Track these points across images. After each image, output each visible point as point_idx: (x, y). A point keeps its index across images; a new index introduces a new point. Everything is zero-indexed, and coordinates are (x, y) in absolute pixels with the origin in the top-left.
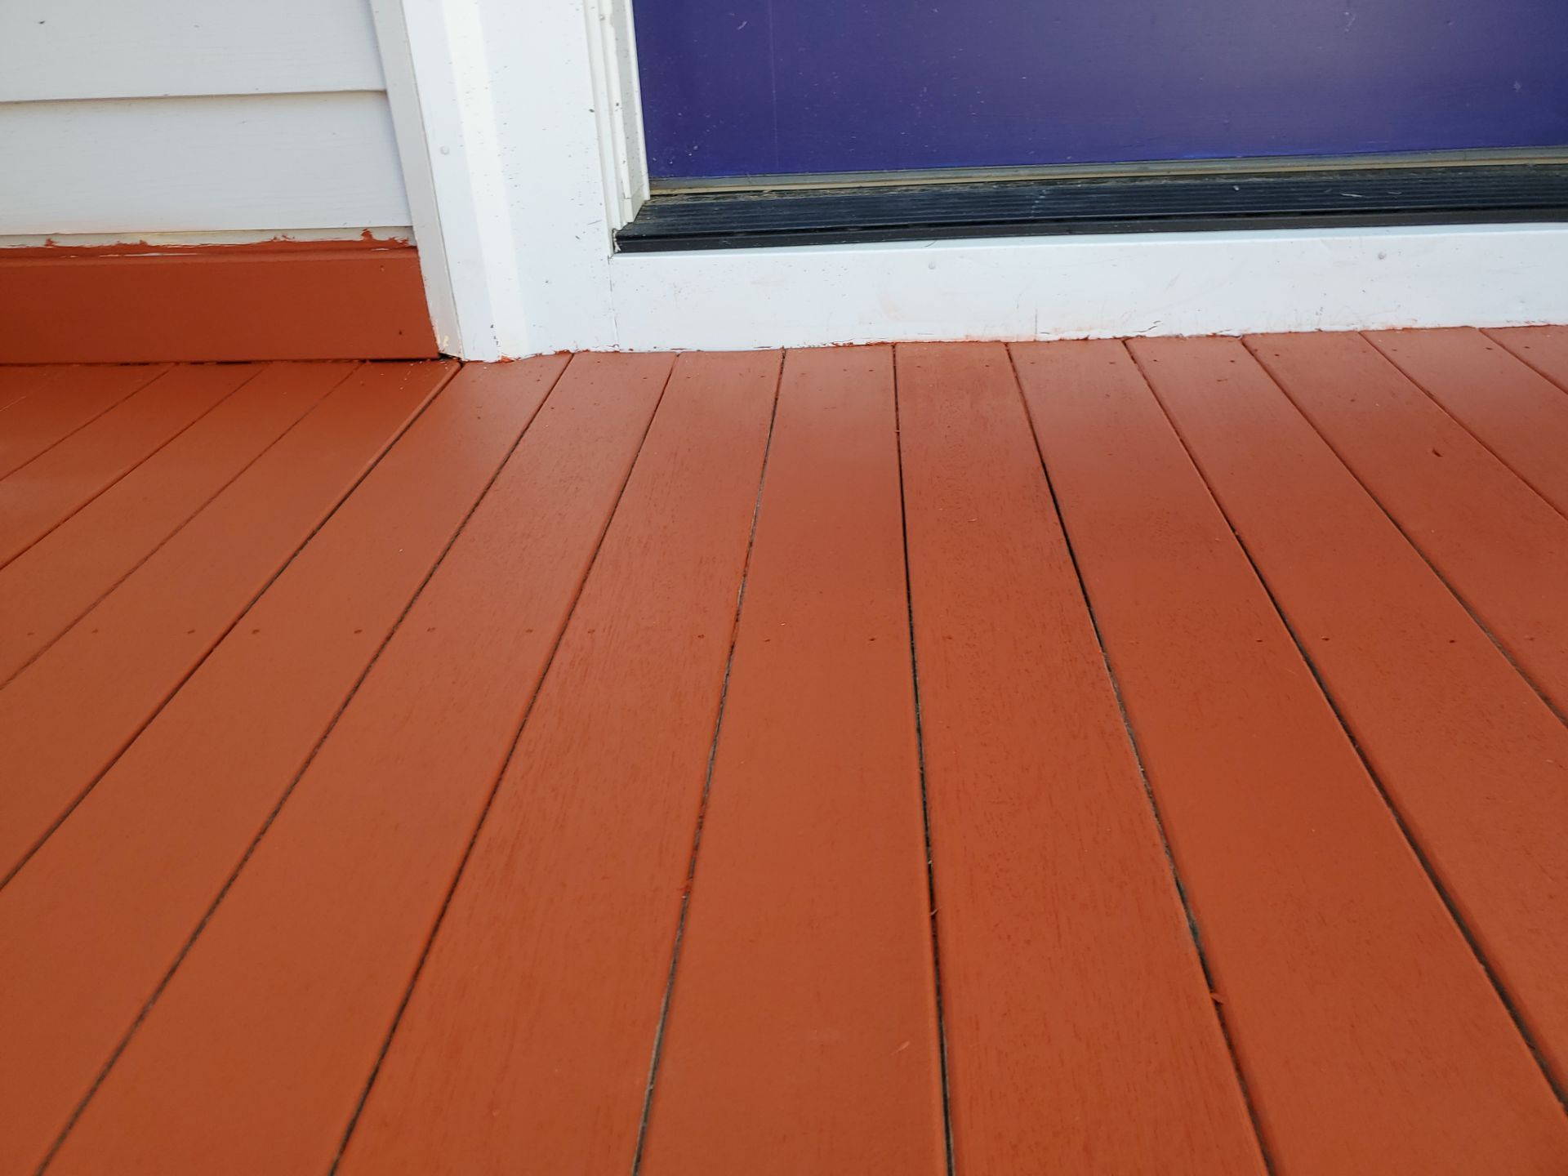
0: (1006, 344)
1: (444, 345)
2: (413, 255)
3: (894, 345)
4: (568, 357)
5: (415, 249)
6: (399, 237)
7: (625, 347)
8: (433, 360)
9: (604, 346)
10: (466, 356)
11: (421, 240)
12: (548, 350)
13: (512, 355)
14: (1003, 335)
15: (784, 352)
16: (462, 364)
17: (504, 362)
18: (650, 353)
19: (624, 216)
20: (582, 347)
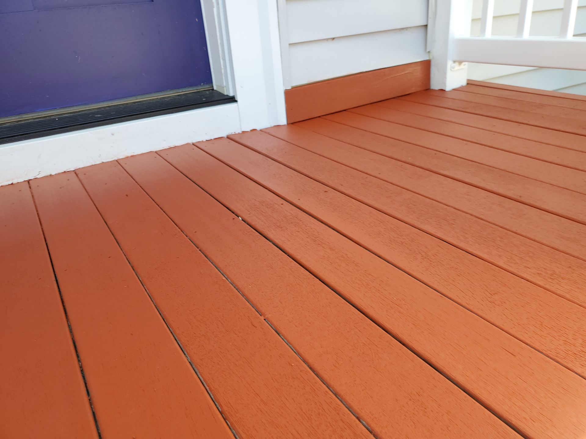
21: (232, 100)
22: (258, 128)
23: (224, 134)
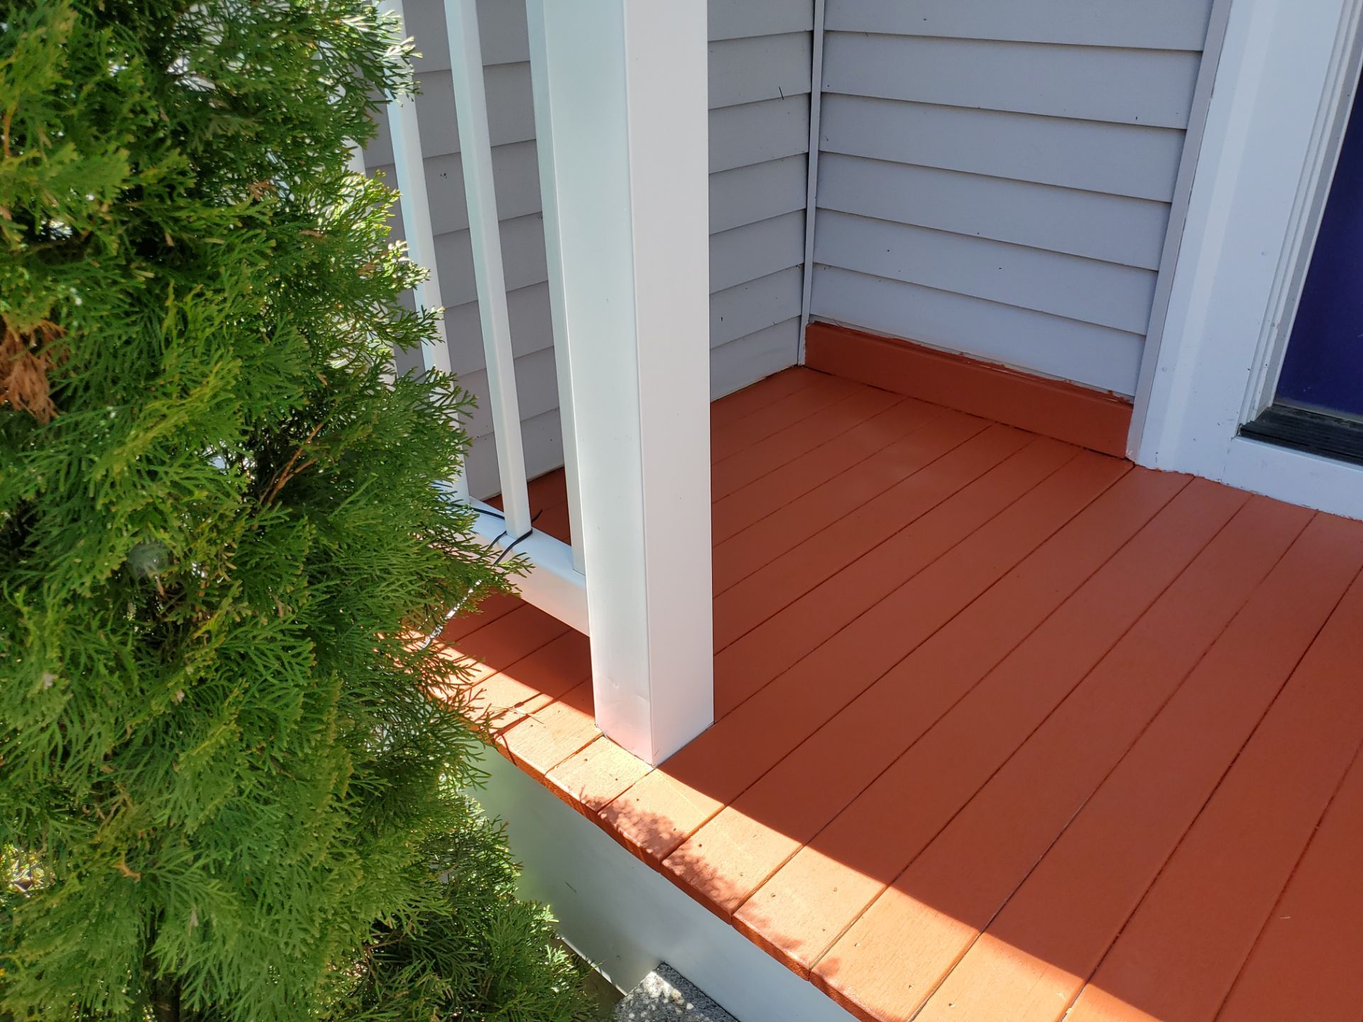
1: (1129, 453)
2: (1129, 409)
4: (1191, 478)
5: (1132, 406)
6: (1126, 398)
7: (1225, 482)
8: (1121, 459)
9: (1214, 478)
11: (1136, 404)
12: (1182, 471)
13: (1162, 468)
15: (1317, 512)
16: (1135, 465)
17: (1157, 471)
18: (1238, 489)
19: (1250, 416)
20: (1201, 475)
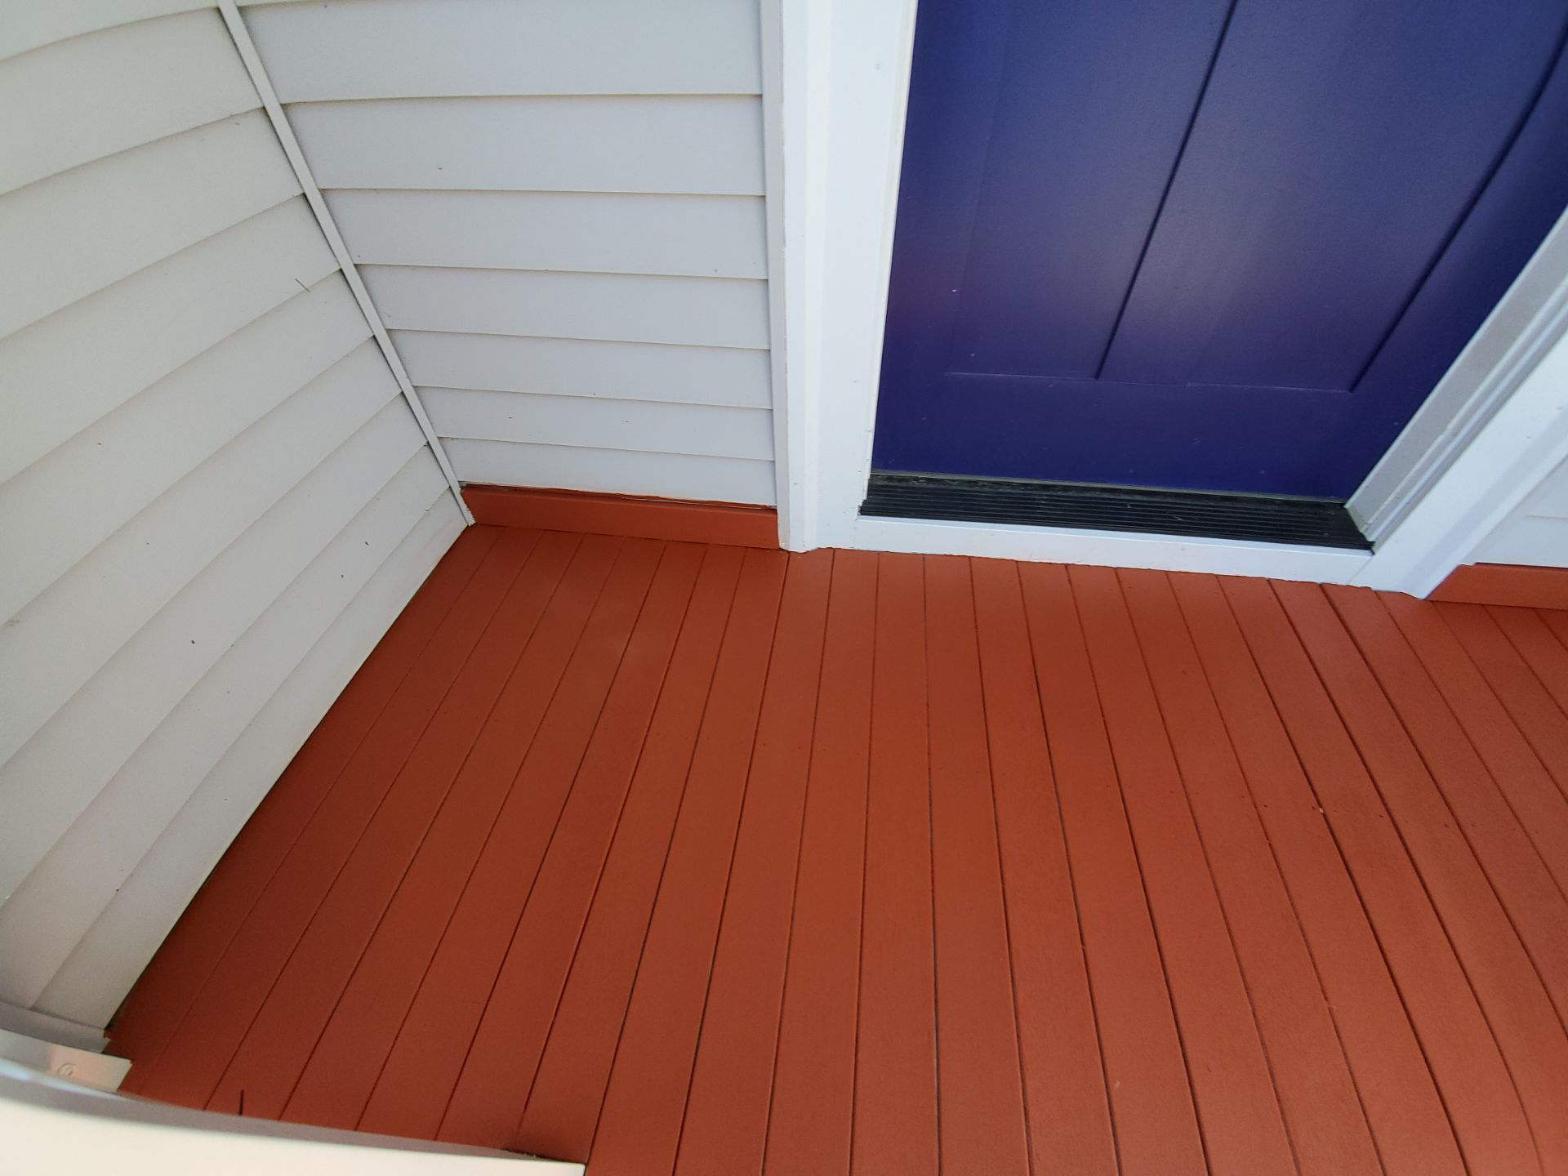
0: (1017, 562)
1: (782, 545)
2: (774, 515)
3: (970, 557)
4: (832, 551)
5: (776, 512)
6: (769, 507)
7: (856, 548)
8: (776, 550)
10: (790, 550)
11: (779, 510)
12: (823, 546)
13: (809, 549)
14: (1016, 559)
16: (788, 552)
17: (807, 553)
21: (1368, 546)
22: (1374, 587)
23: (1319, 581)
